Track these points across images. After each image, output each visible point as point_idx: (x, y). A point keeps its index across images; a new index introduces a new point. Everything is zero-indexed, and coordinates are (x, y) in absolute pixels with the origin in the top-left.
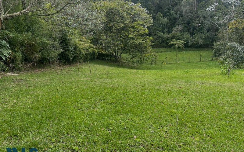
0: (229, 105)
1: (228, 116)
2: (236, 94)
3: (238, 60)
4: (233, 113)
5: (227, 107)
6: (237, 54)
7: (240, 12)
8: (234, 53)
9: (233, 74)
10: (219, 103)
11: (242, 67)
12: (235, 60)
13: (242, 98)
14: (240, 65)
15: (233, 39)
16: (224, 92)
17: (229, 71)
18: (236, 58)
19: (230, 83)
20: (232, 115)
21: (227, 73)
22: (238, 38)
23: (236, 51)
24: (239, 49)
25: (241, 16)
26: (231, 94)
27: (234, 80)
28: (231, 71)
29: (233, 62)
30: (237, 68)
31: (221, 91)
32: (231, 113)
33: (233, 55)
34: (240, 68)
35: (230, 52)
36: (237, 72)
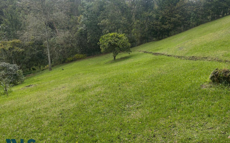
0: (13, 123)
1: (14, 134)
2: (17, 110)
3: (13, 78)
4: (18, 130)
5: (11, 127)
6: (11, 73)
7: (3, 35)
8: (8, 72)
9: (11, 92)
10: (3, 126)
11: (18, 83)
12: (10, 79)
13: (23, 112)
14: (17, 81)
15: (3, 60)
16: (5, 112)
17: (6, 90)
18: (10, 77)
19: (10, 102)
20: (18, 132)
21: (5, 93)
22: (8, 58)
23: (9, 70)
24: (11, 68)
25: (4, 39)
26: (12, 111)
27: (13, 97)
28: (8, 89)
29: (9, 80)
30: (13, 85)
31: (2, 113)
32: (16, 131)
33: (7, 75)
34: (17, 84)
35: (4, 72)
36: (14, 89)
